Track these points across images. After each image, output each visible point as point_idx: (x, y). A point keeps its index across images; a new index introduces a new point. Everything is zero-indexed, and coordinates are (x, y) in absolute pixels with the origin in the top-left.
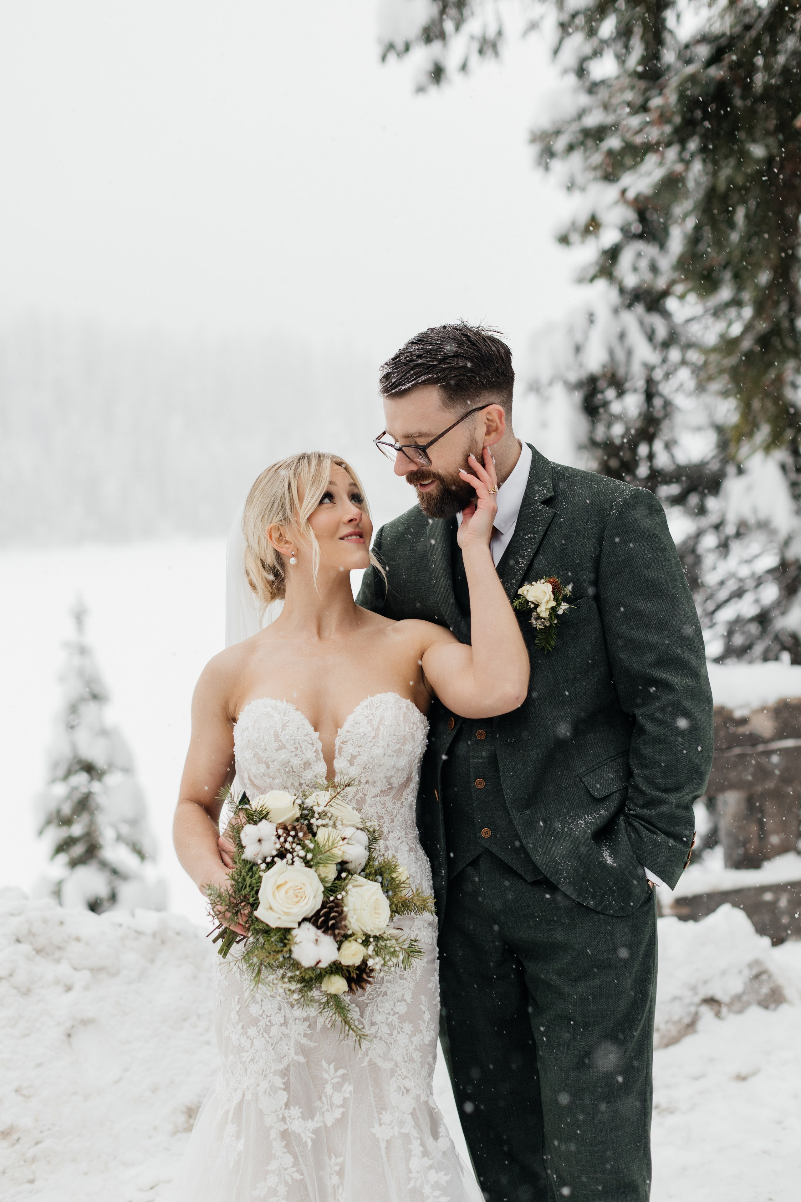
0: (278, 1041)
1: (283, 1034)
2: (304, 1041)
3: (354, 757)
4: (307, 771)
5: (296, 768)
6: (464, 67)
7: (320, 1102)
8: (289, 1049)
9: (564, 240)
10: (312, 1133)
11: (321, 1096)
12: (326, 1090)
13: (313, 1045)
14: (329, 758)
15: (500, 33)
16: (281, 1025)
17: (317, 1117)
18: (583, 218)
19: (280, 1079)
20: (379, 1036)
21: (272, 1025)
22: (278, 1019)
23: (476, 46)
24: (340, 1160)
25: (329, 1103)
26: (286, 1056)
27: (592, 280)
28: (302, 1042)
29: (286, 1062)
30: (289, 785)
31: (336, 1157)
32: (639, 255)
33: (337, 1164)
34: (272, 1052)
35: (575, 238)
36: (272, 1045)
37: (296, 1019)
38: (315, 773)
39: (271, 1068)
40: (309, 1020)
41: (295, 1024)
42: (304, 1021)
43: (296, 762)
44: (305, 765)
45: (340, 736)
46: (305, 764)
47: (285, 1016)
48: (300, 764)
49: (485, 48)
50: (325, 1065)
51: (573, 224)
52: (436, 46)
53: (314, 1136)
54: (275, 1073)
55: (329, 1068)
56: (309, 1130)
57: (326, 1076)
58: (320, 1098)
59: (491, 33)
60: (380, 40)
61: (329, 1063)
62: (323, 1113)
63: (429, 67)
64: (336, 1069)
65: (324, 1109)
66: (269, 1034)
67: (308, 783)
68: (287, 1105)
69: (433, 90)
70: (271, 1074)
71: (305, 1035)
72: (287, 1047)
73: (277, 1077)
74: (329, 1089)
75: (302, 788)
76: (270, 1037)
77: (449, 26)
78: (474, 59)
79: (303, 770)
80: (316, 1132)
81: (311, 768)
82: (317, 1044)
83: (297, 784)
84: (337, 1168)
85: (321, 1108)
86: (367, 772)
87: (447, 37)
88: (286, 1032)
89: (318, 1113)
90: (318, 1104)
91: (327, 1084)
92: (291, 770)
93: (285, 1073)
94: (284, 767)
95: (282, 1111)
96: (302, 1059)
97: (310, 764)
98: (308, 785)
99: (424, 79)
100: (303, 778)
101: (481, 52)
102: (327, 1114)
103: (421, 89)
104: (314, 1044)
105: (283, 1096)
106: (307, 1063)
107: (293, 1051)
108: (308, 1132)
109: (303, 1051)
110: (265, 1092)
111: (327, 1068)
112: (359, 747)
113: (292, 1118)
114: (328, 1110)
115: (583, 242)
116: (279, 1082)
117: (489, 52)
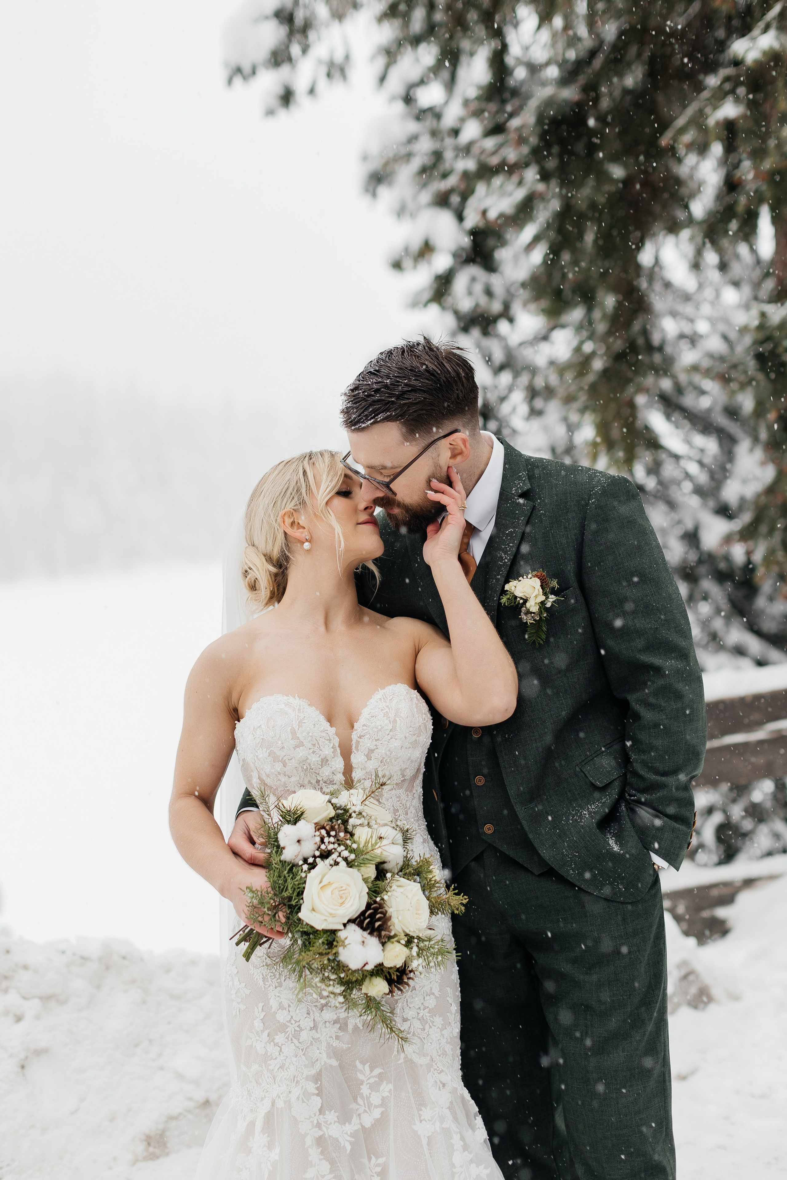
0: (309, 1046)
1: (313, 1039)
2: (335, 1043)
3: (371, 751)
4: (325, 768)
5: (314, 765)
6: (312, 91)
7: (355, 1104)
8: (320, 1053)
9: (397, 265)
10: (350, 1136)
11: (357, 1097)
12: (361, 1091)
13: (345, 1046)
14: (346, 753)
15: (347, 57)
16: (311, 1029)
17: (355, 1120)
18: (416, 244)
19: (313, 1085)
20: (412, 1031)
21: (302, 1030)
22: (307, 1023)
23: (324, 70)
24: (381, 1160)
25: (366, 1104)
26: (317, 1060)
27: (426, 305)
28: (334, 1045)
29: (318, 1067)
30: (306, 782)
31: (377, 1158)
32: (473, 279)
33: (378, 1165)
34: (303, 1057)
35: (407, 263)
36: (302, 1050)
37: (326, 1022)
38: (333, 769)
39: (303, 1074)
40: (339, 1022)
41: (325, 1027)
42: (334, 1023)
43: (314, 759)
44: (322, 762)
45: (356, 730)
46: (322, 760)
47: (314, 1020)
48: (317, 761)
49: (333, 71)
50: (359, 1066)
51: (406, 250)
52: (285, 70)
53: (353, 1140)
54: (307, 1078)
55: (364, 1068)
56: (346, 1133)
57: (361, 1077)
58: (355, 1099)
59: (339, 57)
60: (226, 65)
61: (363, 1063)
62: (359, 1115)
63: (279, 90)
64: (372, 1069)
65: (361, 1111)
66: (299, 1040)
67: (325, 780)
68: (321, 1111)
69: (282, 114)
70: (304, 1080)
71: (337, 1038)
72: (318, 1051)
73: (310, 1083)
74: (365, 1090)
75: (319, 785)
76: (299, 1042)
77: (295, 50)
78: (322, 84)
79: (320, 767)
80: (354, 1135)
81: (329, 764)
82: (350, 1046)
83: (314, 782)
84: (379, 1169)
85: (357, 1110)
86: (384, 765)
87: (293, 61)
88: (317, 1036)
89: (355, 1115)
90: (354, 1106)
91: (362, 1084)
92: (309, 767)
93: (317, 1078)
94: (301, 765)
95: (316, 1117)
96: (334, 1063)
97: (327, 760)
98: (325, 782)
99: (274, 102)
100: (321, 775)
101: (329, 75)
102: (364, 1116)
103: (270, 112)
104: (347, 1046)
105: (317, 1102)
106: (340, 1066)
107: (325, 1055)
108: (346, 1136)
109: (336, 1053)
110: (298, 1098)
111: (363, 1069)
112: (376, 740)
113: (328, 1123)
114: (365, 1111)
115: (415, 267)
116: (311, 1087)
117: (337, 75)
